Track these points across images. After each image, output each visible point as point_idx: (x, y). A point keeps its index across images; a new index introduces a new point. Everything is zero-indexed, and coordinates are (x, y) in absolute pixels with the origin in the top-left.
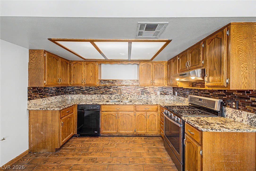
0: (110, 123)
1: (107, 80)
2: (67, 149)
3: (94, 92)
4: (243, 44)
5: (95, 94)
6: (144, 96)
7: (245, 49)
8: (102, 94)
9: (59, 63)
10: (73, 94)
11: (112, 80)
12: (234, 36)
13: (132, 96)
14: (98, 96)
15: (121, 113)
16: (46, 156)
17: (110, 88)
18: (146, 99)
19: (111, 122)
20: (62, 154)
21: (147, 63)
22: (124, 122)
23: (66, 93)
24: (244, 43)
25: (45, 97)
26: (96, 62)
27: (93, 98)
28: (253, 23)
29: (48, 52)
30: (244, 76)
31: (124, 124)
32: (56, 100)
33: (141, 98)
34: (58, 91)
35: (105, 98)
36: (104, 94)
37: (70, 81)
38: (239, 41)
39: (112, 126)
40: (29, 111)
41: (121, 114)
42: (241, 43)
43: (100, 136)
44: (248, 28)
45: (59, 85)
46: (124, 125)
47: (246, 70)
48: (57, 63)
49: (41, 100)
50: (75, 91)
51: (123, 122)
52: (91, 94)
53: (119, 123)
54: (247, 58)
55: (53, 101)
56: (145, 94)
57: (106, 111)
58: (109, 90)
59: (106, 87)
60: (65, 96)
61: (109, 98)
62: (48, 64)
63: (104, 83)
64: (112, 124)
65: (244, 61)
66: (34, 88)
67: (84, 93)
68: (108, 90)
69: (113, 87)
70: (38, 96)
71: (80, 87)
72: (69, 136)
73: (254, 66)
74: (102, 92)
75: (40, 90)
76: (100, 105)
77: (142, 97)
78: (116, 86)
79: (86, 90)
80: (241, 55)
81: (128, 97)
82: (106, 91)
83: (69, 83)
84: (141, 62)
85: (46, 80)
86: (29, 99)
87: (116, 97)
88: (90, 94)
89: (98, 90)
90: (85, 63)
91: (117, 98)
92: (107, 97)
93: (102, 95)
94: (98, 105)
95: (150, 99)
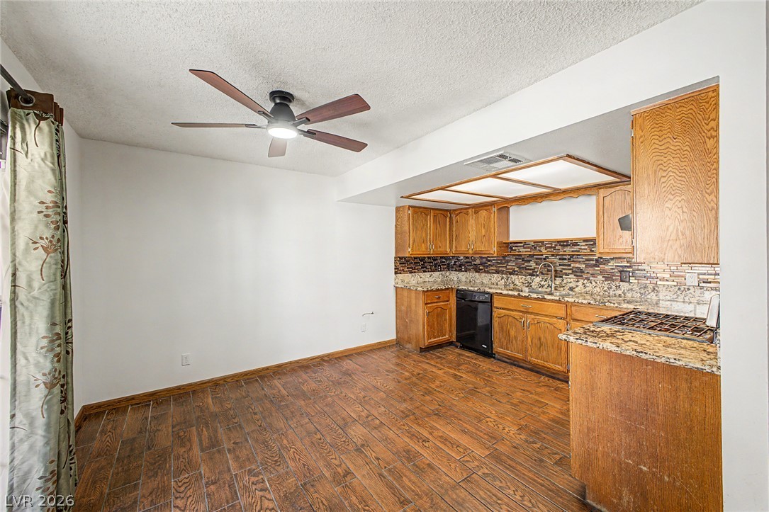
0: (511, 336)
1: (521, 243)
2: (434, 354)
3: (495, 268)
4: (671, 150)
5: (497, 272)
6: (630, 287)
7: (677, 164)
8: (511, 274)
9: (430, 218)
10: (461, 271)
11: (534, 242)
12: (641, 139)
13: (588, 285)
14: (502, 278)
15: (533, 316)
16: (409, 352)
17: (529, 261)
18: (639, 295)
19: (512, 333)
20: (426, 357)
21: (623, 188)
22: (542, 340)
23: (449, 268)
24: (673, 148)
25: (415, 272)
26: (491, 205)
27: (494, 280)
28: (700, 91)
29: (412, 207)
30: (675, 230)
31: (541, 345)
32: (431, 279)
33: (620, 292)
34: (436, 264)
35: (517, 282)
36: (517, 275)
37: (451, 248)
38: (657, 146)
39: (514, 342)
40: (396, 288)
41: (533, 319)
42: (665, 151)
43: (494, 358)
44: (685, 109)
45: (430, 254)
46: (540, 347)
47: (681, 214)
48: (426, 220)
49: (410, 275)
50: (464, 265)
51: (540, 339)
52: (490, 273)
53: (529, 339)
54: (683, 183)
55: (427, 280)
56: (632, 280)
57: (503, 309)
58: (526, 264)
59: (520, 259)
60: (448, 273)
61: (527, 285)
62: (413, 224)
63: (516, 248)
64: (516, 337)
65: (673, 193)
66: (401, 258)
67: (477, 270)
68: (524, 264)
69: (537, 259)
70: (406, 269)
71: (486, 258)
72: (441, 338)
73: (709, 200)
74: (511, 269)
75: (408, 261)
76: (491, 295)
77: (623, 289)
78: (544, 256)
79: (481, 264)
80: (663, 180)
81: (577, 286)
82: (519, 267)
83: (448, 250)
84: (601, 188)
85: (411, 246)
86: (396, 273)
87: (543, 283)
88: (488, 272)
89: (504, 264)
90: (473, 210)
91: (546, 286)
92: (521, 281)
93: (512, 276)
94: (488, 293)
95: (654, 297)
